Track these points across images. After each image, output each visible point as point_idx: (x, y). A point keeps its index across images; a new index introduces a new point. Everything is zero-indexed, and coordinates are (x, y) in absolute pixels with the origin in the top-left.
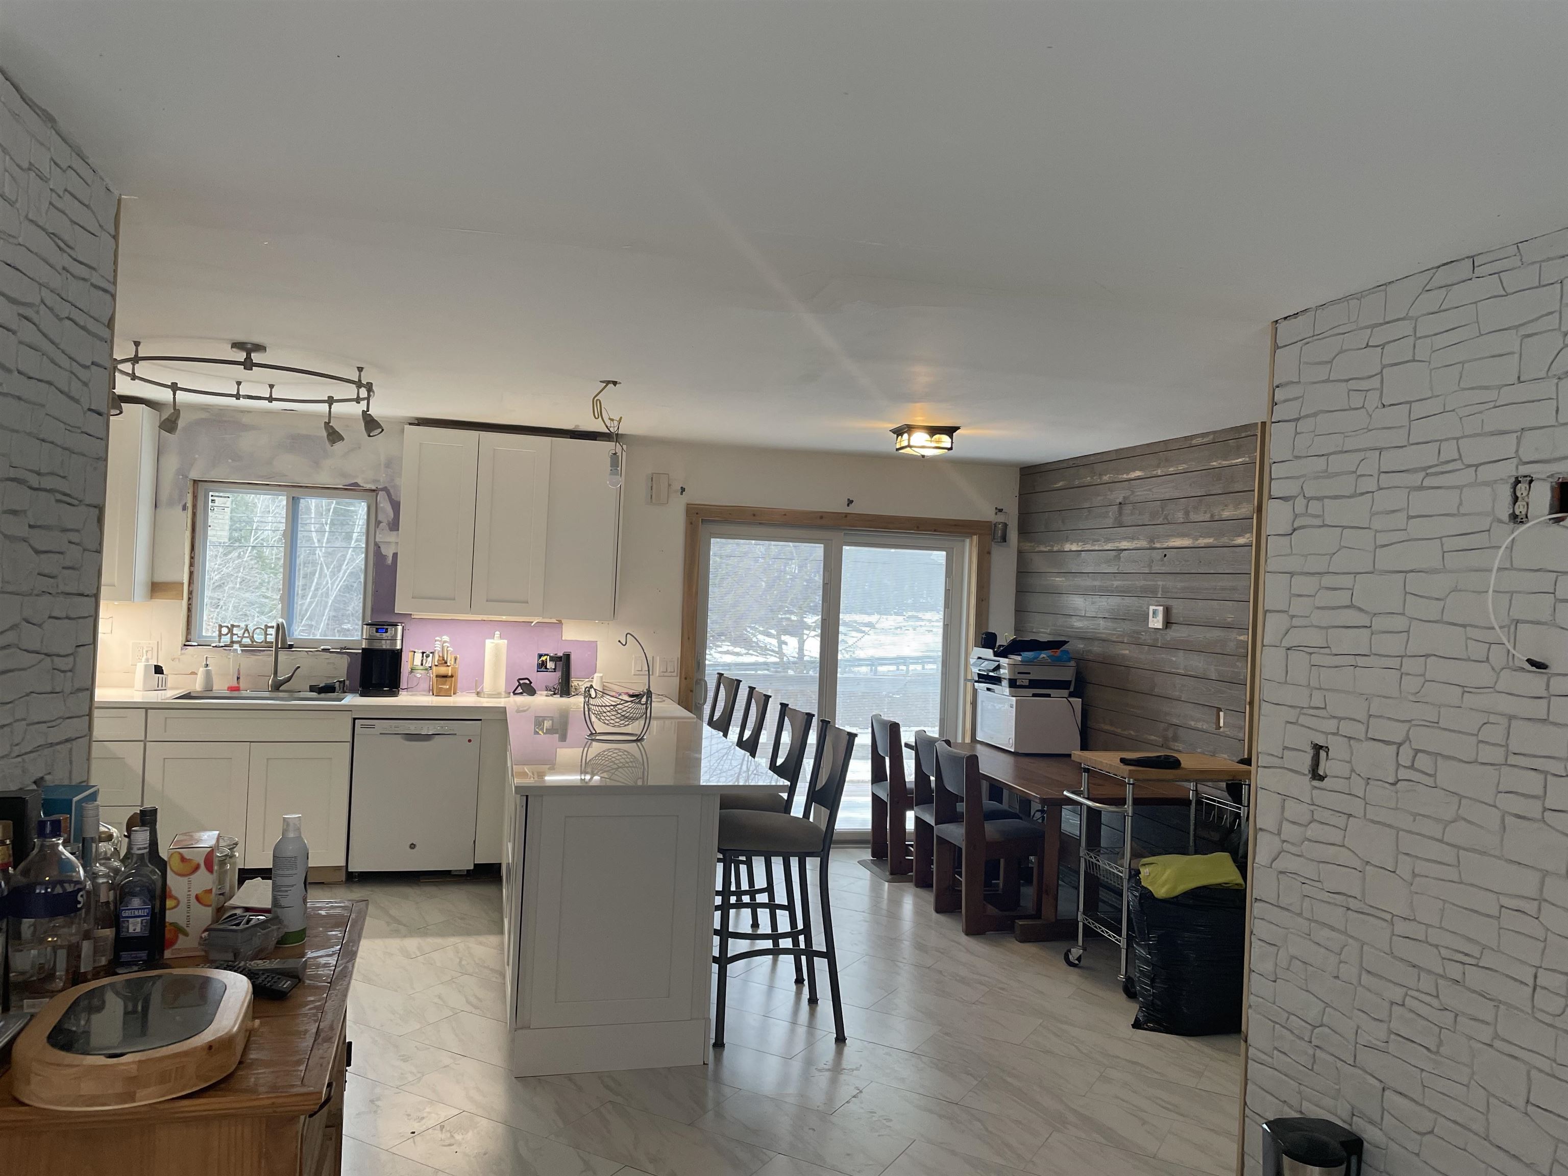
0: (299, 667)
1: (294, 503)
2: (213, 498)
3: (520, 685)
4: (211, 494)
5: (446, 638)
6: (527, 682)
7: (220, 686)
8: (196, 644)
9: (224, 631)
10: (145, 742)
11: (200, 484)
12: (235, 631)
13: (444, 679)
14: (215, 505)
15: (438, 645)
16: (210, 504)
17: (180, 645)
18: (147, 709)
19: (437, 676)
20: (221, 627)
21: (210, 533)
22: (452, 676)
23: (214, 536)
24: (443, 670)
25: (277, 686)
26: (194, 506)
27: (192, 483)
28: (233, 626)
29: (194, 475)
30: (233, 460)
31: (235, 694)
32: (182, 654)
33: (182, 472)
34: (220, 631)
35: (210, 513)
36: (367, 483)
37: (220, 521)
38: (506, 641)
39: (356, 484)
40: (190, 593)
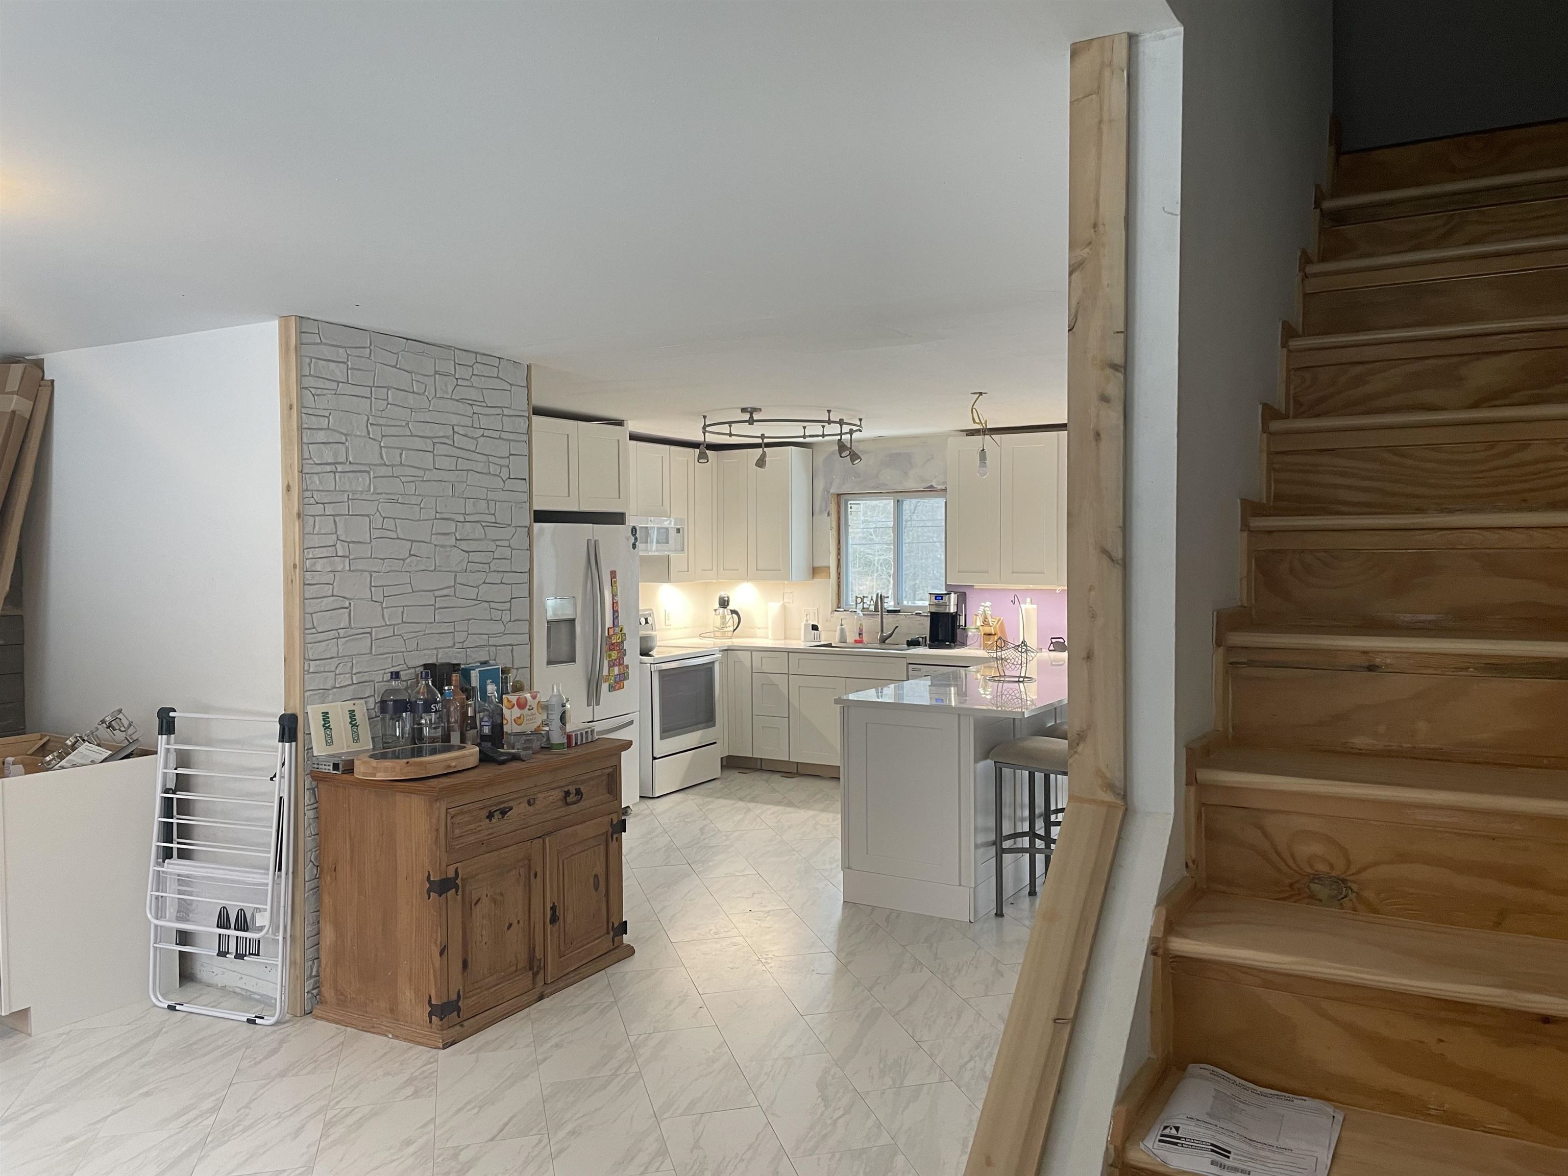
0: (897, 627)
1: (898, 503)
2: (852, 505)
3: (1052, 643)
4: (849, 502)
5: (988, 604)
6: (1061, 640)
7: (851, 638)
8: (843, 610)
9: (859, 601)
10: (788, 674)
11: (842, 496)
12: (865, 600)
13: (989, 636)
14: (852, 510)
15: (982, 608)
16: (849, 510)
17: (830, 610)
18: (788, 652)
19: (984, 634)
20: (857, 597)
21: (850, 530)
22: (995, 634)
23: (852, 532)
24: (988, 630)
25: (883, 640)
26: (839, 512)
27: (836, 496)
28: (864, 597)
29: (833, 490)
30: (855, 477)
31: (860, 645)
32: (831, 617)
33: (826, 490)
34: (856, 601)
35: (850, 517)
36: (938, 485)
37: (856, 522)
38: (1035, 606)
39: (932, 486)
40: (839, 574)
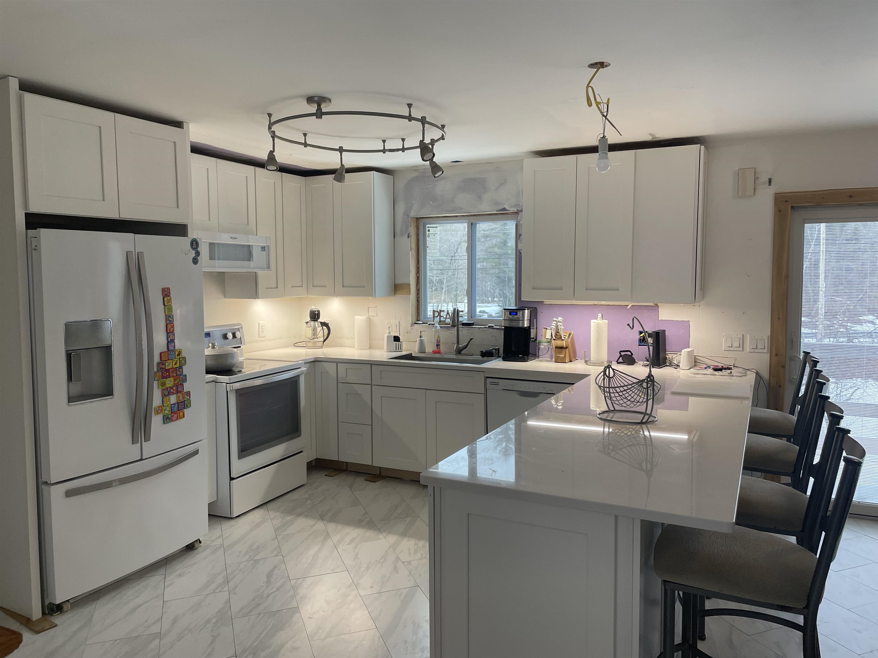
0: (472, 339)
1: (472, 227)
2: (429, 229)
3: (621, 356)
4: (427, 226)
5: (560, 319)
6: (629, 353)
7: (430, 348)
8: (422, 323)
9: (436, 314)
10: (371, 385)
11: (420, 220)
12: (442, 314)
13: (560, 350)
14: (430, 233)
15: (554, 323)
16: (427, 232)
17: (410, 322)
18: (371, 365)
19: (556, 347)
20: (434, 311)
21: (428, 251)
22: (567, 348)
23: (430, 253)
24: (559, 343)
25: (459, 351)
26: (418, 235)
27: (415, 220)
28: (441, 311)
29: (413, 214)
31: (437, 356)
33: (406, 214)
35: (428, 239)
37: (433, 243)
39: (504, 209)
40: (418, 290)
